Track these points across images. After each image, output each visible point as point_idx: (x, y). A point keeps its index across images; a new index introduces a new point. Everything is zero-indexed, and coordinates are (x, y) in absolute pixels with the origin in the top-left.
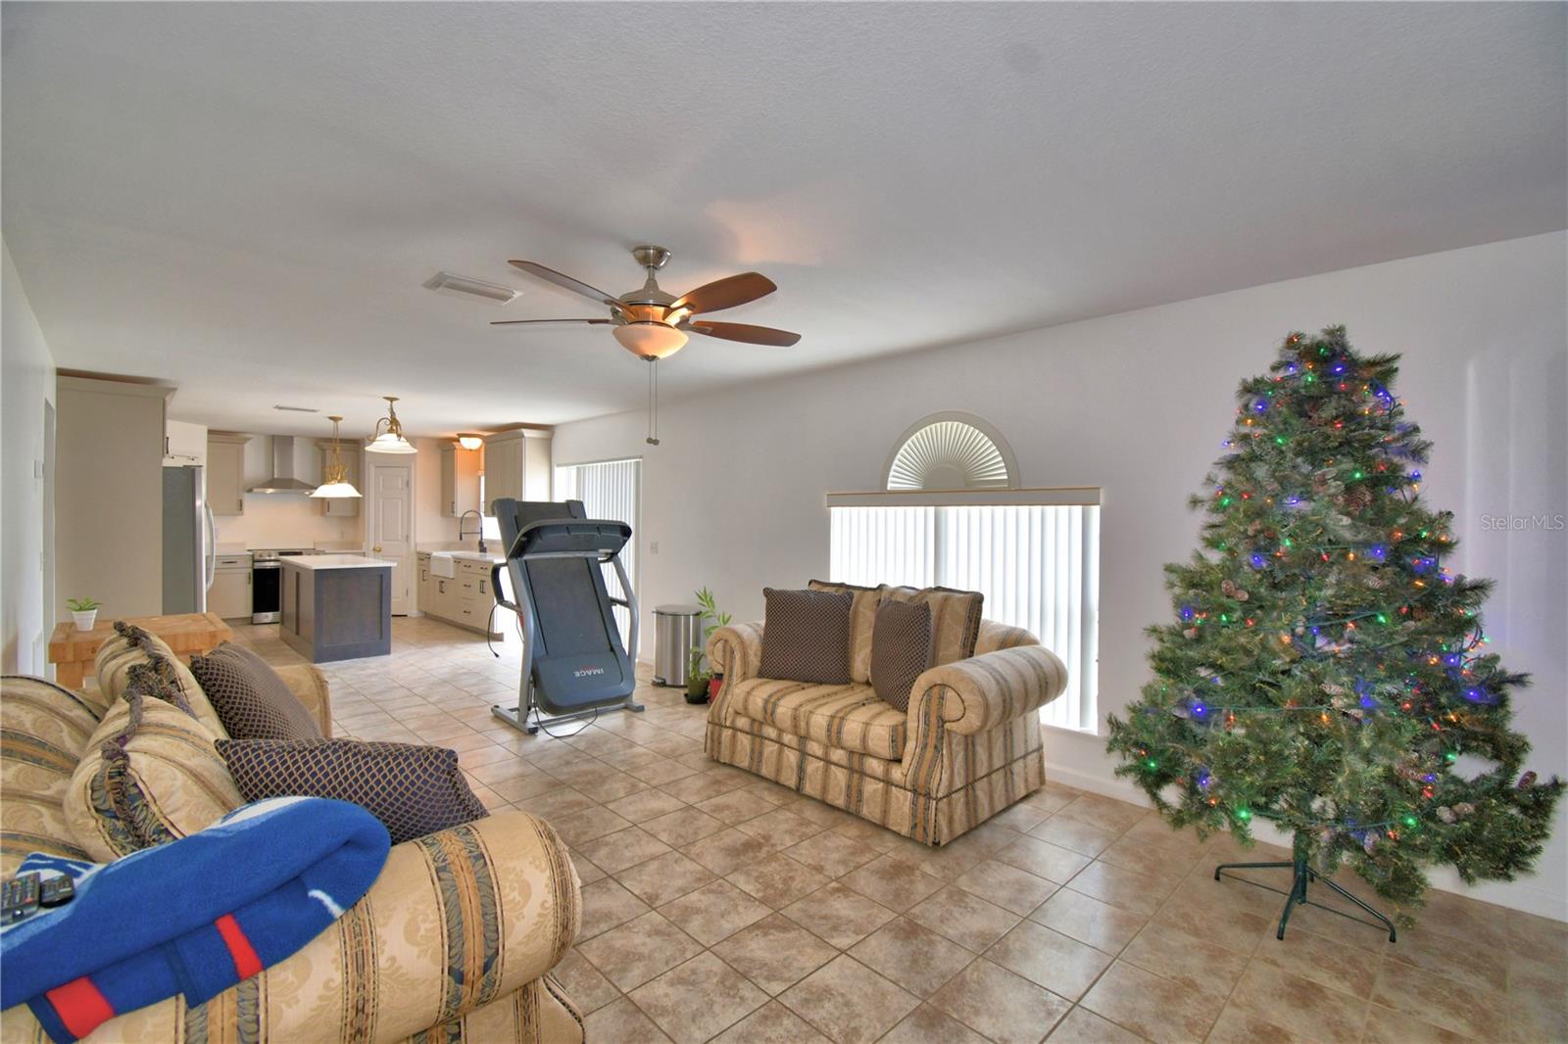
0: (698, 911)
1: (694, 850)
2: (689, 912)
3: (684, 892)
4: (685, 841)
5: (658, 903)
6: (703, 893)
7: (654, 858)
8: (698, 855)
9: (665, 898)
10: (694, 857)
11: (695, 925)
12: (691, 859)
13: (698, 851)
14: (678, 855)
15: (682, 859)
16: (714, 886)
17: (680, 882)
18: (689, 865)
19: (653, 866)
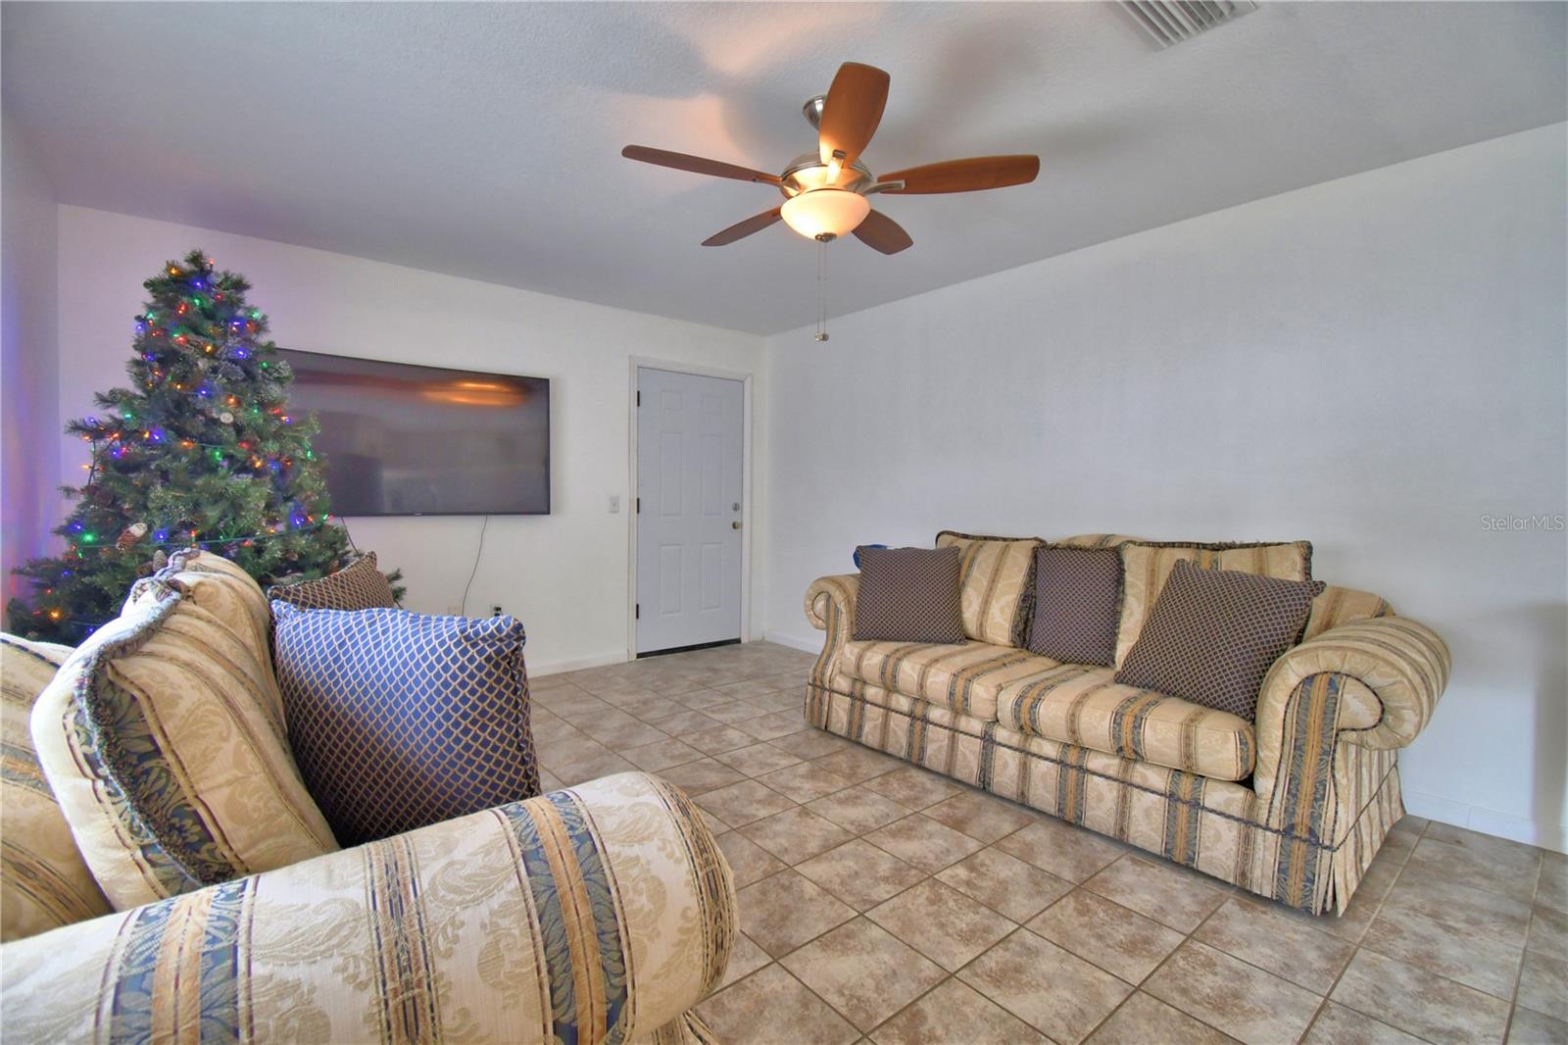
0: (759, 802)
1: (764, 865)
2: (766, 802)
3: (773, 818)
4: (778, 880)
5: (797, 809)
6: (754, 816)
7: (815, 857)
8: (760, 858)
9: (792, 815)
10: (766, 857)
11: (762, 793)
12: (768, 852)
13: (761, 863)
14: (786, 859)
15: (779, 852)
16: (742, 822)
17: (779, 827)
18: (770, 845)
19: (813, 846)
